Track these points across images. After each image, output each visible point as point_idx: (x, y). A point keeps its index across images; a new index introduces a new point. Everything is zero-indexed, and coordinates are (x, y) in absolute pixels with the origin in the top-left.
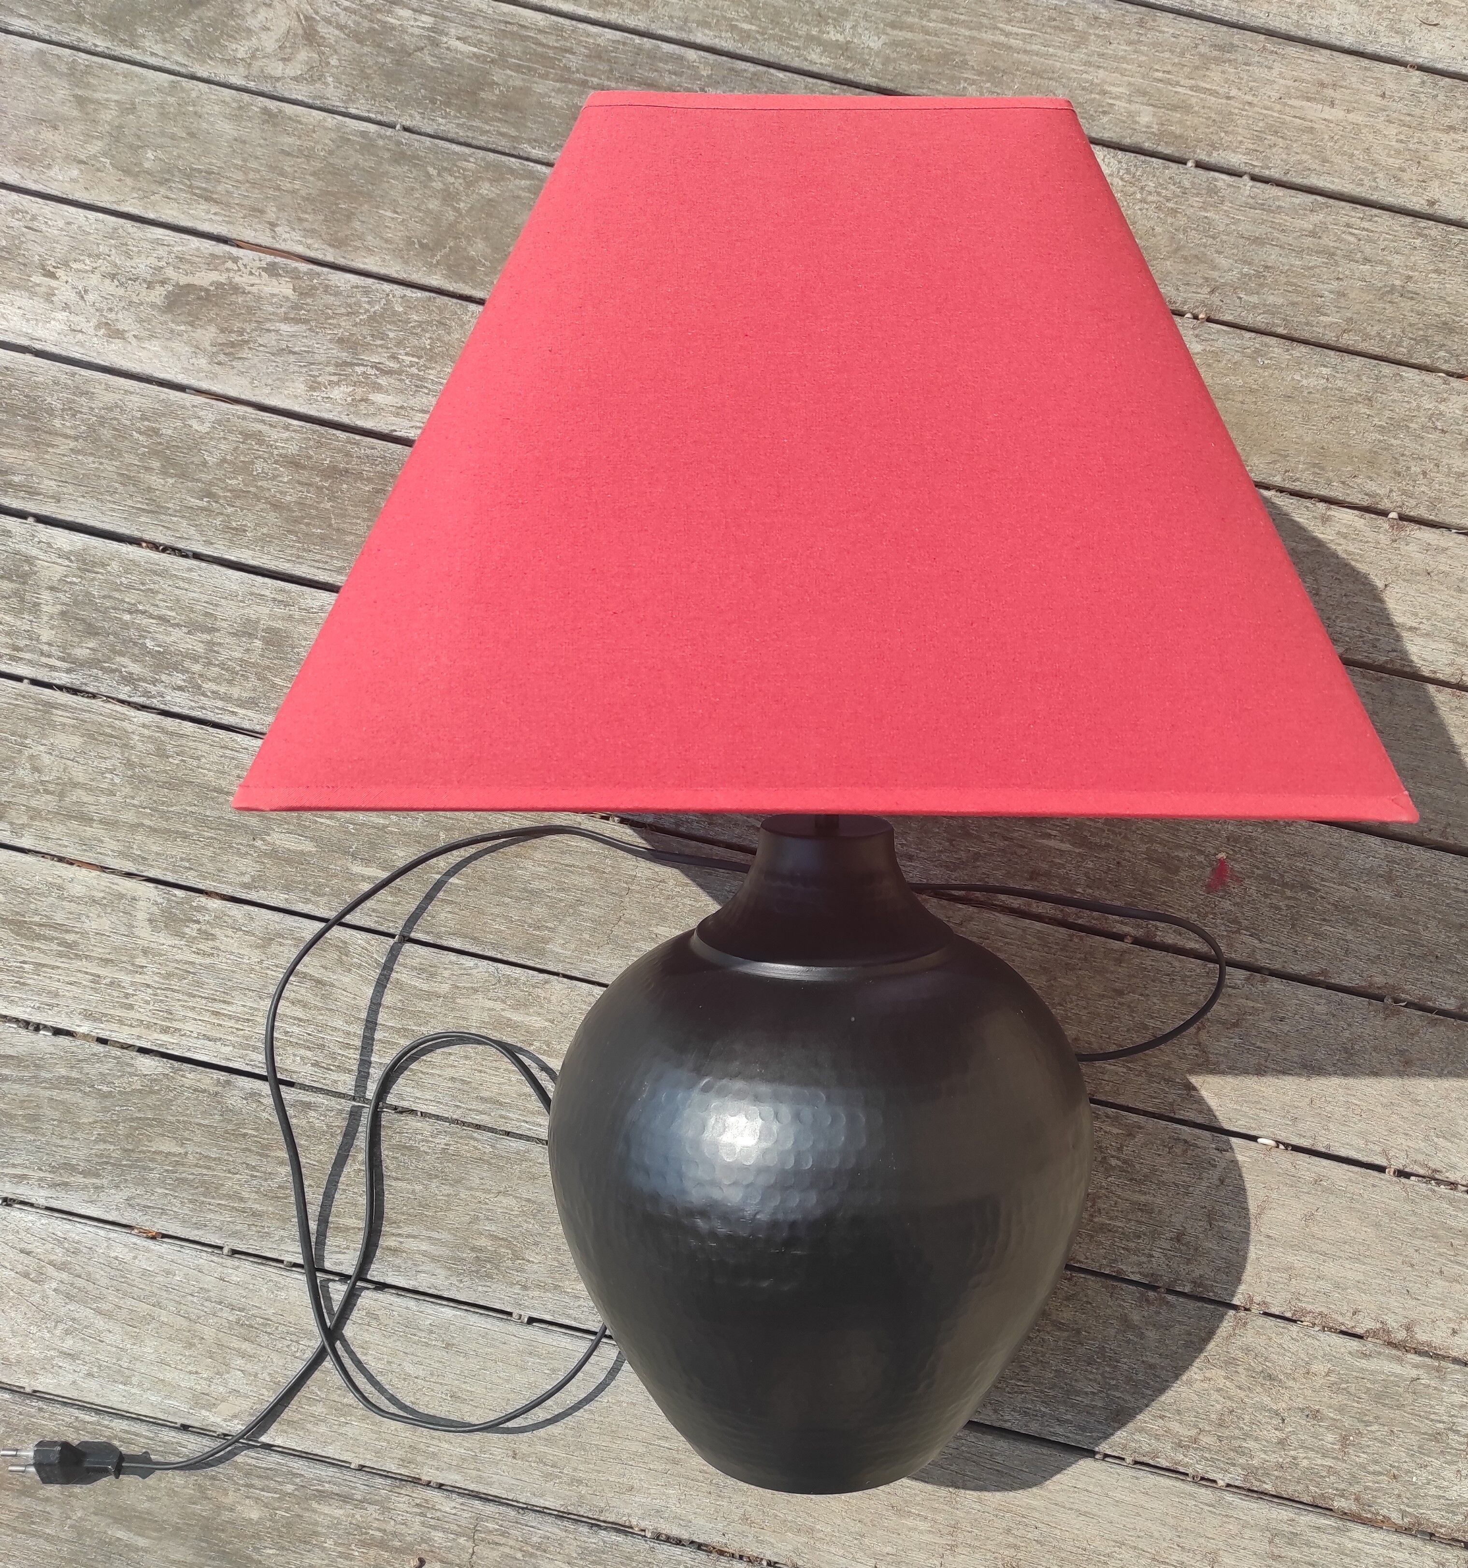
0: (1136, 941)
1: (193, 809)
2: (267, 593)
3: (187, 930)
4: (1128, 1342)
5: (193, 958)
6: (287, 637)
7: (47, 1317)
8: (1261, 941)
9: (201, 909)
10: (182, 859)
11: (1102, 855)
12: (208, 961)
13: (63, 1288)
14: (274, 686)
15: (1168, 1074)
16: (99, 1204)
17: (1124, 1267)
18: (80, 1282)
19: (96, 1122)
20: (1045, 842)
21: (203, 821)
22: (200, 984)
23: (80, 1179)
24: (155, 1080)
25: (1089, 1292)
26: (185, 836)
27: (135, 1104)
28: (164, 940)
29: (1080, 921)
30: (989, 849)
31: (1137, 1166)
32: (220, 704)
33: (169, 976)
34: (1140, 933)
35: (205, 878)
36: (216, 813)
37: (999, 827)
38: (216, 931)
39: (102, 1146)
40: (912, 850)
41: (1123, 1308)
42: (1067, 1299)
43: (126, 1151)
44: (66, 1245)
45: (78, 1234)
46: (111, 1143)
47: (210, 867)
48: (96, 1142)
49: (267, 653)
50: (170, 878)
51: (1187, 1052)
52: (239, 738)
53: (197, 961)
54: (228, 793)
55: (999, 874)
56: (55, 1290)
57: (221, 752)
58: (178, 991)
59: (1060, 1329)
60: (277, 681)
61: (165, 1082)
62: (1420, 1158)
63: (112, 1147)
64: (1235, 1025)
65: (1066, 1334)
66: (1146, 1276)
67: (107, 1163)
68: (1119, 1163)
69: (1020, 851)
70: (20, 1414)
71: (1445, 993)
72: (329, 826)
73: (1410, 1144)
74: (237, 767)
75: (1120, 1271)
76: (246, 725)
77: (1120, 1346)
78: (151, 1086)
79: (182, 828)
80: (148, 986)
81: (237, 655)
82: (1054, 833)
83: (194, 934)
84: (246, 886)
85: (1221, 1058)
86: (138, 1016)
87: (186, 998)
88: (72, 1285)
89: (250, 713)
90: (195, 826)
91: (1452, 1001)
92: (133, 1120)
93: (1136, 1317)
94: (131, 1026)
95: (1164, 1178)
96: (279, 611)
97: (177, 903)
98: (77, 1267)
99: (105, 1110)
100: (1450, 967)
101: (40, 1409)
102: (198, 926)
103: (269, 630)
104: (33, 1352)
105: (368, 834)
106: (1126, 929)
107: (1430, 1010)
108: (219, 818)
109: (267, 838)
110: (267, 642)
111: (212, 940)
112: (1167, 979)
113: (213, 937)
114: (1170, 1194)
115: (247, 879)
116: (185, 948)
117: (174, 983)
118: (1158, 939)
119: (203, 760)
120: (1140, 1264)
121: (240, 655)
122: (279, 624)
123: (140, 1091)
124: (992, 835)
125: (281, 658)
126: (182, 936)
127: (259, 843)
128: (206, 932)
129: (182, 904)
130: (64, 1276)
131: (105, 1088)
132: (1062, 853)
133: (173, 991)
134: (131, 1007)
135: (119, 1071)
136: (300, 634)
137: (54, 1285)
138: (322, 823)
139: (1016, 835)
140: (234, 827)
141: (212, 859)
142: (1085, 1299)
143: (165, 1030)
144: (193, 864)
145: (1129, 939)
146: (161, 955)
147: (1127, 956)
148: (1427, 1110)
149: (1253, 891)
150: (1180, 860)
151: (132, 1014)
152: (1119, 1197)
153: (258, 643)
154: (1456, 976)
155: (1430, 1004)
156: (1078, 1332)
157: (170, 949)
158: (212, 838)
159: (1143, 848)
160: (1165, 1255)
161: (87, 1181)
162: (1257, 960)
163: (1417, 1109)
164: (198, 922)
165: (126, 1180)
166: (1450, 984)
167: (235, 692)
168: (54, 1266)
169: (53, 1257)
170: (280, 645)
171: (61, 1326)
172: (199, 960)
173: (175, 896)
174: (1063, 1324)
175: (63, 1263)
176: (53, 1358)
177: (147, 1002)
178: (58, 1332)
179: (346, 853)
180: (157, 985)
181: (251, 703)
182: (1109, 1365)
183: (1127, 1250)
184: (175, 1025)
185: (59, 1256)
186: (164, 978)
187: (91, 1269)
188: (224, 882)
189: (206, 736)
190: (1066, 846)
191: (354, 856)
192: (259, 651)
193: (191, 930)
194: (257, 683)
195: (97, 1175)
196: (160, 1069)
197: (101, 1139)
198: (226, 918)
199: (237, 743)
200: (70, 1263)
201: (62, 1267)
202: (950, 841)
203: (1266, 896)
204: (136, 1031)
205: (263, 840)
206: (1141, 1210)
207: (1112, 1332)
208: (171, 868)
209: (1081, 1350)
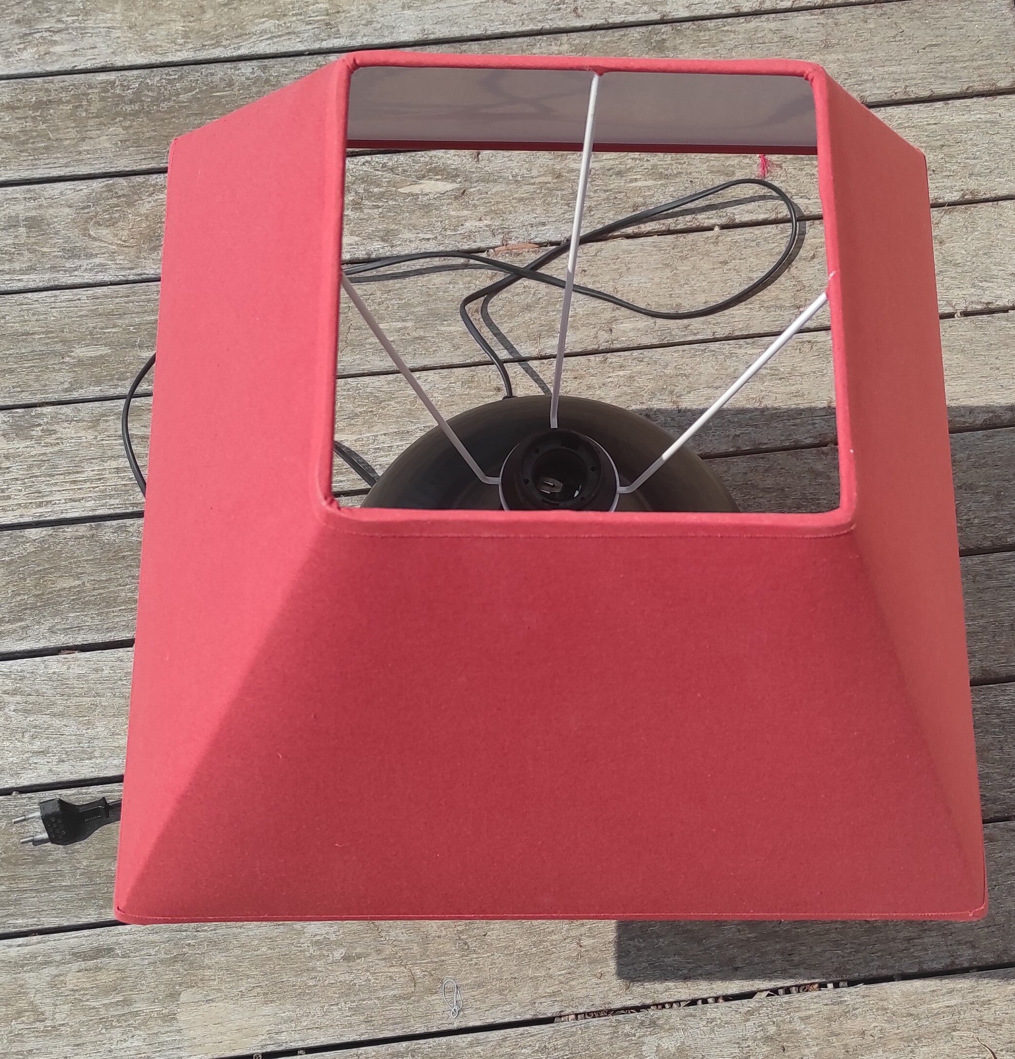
0: (723, 227)
1: (11, 352)
2: (18, 196)
3: (34, 433)
4: (820, 484)
5: (44, 450)
6: (42, 220)
7: (13, 732)
8: (809, 199)
9: (38, 416)
10: (14, 387)
11: (678, 180)
12: (56, 449)
13: (20, 707)
14: (43, 254)
15: (779, 303)
16: (29, 639)
17: (798, 437)
18: (31, 699)
19: (8, 583)
20: (634, 184)
21: (21, 358)
22: (55, 467)
23: (9, 626)
24: (43, 541)
25: (780, 462)
26: (11, 371)
27: (33, 561)
28: (19, 445)
29: (679, 227)
30: (597, 201)
31: (782, 369)
32: (7, 277)
33: (30, 467)
34: (724, 221)
35: (35, 394)
36: (29, 349)
37: (598, 186)
38: (56, 427)
39: (18, 598)
40: (543, 220)
41: (809, 463)
42: (766, 471)
43: (37, 596)
44: (13, 676)
45: (20, 666)
46: (24, 594)
47: (37, 386)
48: (13, 597)
49: (31, 234)
50: (9, 402)
51: (787, 285)
52: (29, 295)
53: (48, 451)
54: (32, 334)
55: (611, 215)
56: (14, 711)
57: (19, 308)
58: (40, 476)
59: (768, 492)
60: (45, 250)
61: (51, 540)
62: (974, 299)
63: (26, 597)
64: (814, 257)
65: (774, 494)
66: (815, 438)
67: (26, 609)
68: (768, 371)
69: (619, 196)
70: (16, 806)
71: (948, 191)
72: (115, 332)
73: (964, 292)
74: (34, 314)
75: (796, 441)
76: (32, 285)
77: (816, 489)
78: (42, 546)
79: (6, 367)
80: (17, 479)
81: (10, 242)
82: (639, 177)
83: (40, 434)
84: (66, 390)
85: (812, 282)
86: (16, 502)
87: (48, 479)
88: (26, 703)
89: (32, 276)
90: (16, 363)
91: (955, 194)
92: (35, 573)
93: (819, 467)
94: (13, 510)
95: (804, 370)
96: (32, 204)
97: (20, 417)
98: (27, 689)
99: (12, 573)
100: (945, 174)
101: (30, 798)
102: (41, 428)
103: (26, 219)
104: (11, 759)
105: (146, 330)
106: (712, 221)
107: (942, 205)
108: (32, 352)
109: (72, 354)
110: (29, 227)
111: (54, 434)
112: (754, 244)
113: (55, 432)
114: (811, 380)
115: (66, 385)
116: (36, 445)
117: (37, 472)
118: (737, 221)
119: (7, 318)
120: (808, 431)
121: (12, 241)
122: (33, 213)
123: (35, 552)
124: (595, 191)
125: (43, 235)
126: (31, 438)
127: (67, 359)
128: (48, 430)
129: (24, 416)
130: (18, 698)
131: (7, 559)
132: (649, 188)
133: (36, 476)
134: (9, 497)
135: (13, 543)
136: (51, 215)
137: (12, 708)
138: (109, 332)
139: (612, 186)
140: (45, 354)
141: (37, 380)
142: (779, 467)
143: (40, 505)
144: (23, 388)
145: (717, 229)
146: (19, 456)
147: (720, 238)
148: (966, 268)
149: (791, 169)
150: (733, 166)
151: (11, 502)
152: (776, 393)
153: (22, 230)
154: (951, 177)
155: (941, 201)
156: (783, 490)
157: (25, 450)
158: (31, 366)
159: (705, 166)
160: (824, 420)
161: (14, 626)
162: (811, 212)
163: (960, 270)
164: (39, 425)
165: (44, 616)
166: (949, 185)
167: (17, 266)
168: (8, 694)
169: (6, 688)
170: (39, 226)
171: (27, 735)
172: (50, 450)
173: (17, 412)
174: (769, 488)
175: (15, 690)
176: (28, 759)
177: (20, 491)
178: (26, 740)
179: (134, 346)
180: (23, 477)
181: (31, 269)
182: (813, 505)
183: (795, 425)
184: (45, 499)
185: (10, 685)
186: (27, 470)
187: (37, 687)
188: (51, 393)
189: (5, 301)
190: (650, 183)
191: (140, 347)
192: (25, 235)
193: (37, 432)
194: (30, 255)
195: (21, 620)
196: (45, 532)
197: (15, 594)
198: (60, 416)
199: (30, 299)
200: (20, 688)
201: (14, 692)
202: (568, 205)
203: (801, 170)
204: (17, 513)
205: (69, 356)
206: (796, 396)
207: (807, 482)
208: (7, 395)
209: (789, 502)
